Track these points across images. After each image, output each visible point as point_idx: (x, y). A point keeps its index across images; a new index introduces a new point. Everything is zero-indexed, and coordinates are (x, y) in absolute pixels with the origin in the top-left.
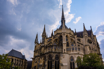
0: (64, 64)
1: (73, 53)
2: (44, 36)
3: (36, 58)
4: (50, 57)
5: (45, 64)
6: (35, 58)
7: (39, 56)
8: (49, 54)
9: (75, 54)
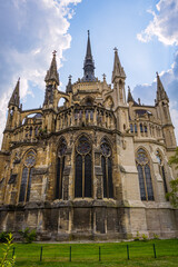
0: (127, 169)
1: (145, 138)
2: (53, 80)
3: (18, 149)
4: (84, 142)
5: (67, 164)
6: (11, 149)
7: (29, 144)
8: (79, 132)
9: (150, 142)
